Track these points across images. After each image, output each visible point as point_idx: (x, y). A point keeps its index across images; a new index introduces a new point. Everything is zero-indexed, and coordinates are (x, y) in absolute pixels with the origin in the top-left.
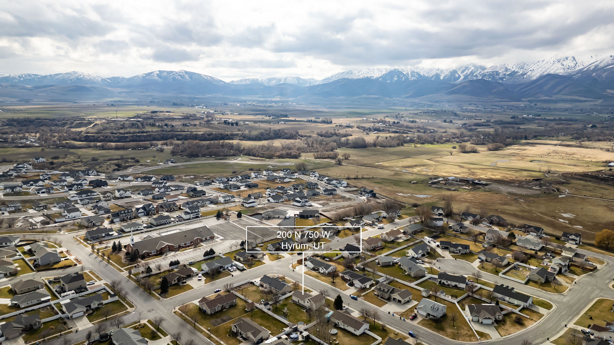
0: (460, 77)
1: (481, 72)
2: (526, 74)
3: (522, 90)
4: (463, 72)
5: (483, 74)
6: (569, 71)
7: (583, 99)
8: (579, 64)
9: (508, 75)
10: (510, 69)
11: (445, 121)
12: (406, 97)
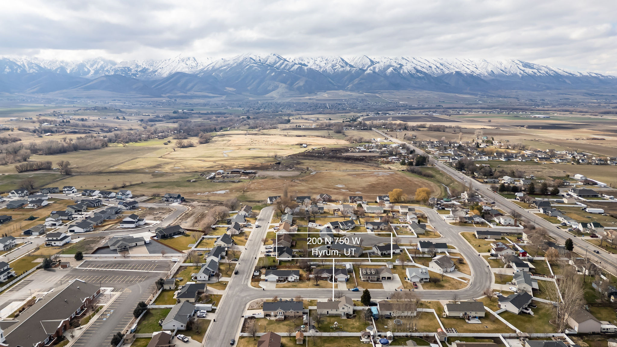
0: (89, 71)
1: (111, 67)
2: (156, 71)
3: (159, 87)
4: (92, 66)
5: (115, 69)
6: (193, 70)
7: (211, 95)
8: (199, 64)
9: (140, 71)
10: (140, 66)
11: (118, 118)
12: (33, 93)
